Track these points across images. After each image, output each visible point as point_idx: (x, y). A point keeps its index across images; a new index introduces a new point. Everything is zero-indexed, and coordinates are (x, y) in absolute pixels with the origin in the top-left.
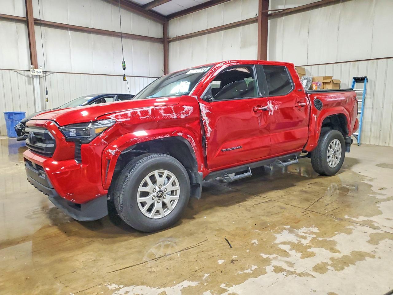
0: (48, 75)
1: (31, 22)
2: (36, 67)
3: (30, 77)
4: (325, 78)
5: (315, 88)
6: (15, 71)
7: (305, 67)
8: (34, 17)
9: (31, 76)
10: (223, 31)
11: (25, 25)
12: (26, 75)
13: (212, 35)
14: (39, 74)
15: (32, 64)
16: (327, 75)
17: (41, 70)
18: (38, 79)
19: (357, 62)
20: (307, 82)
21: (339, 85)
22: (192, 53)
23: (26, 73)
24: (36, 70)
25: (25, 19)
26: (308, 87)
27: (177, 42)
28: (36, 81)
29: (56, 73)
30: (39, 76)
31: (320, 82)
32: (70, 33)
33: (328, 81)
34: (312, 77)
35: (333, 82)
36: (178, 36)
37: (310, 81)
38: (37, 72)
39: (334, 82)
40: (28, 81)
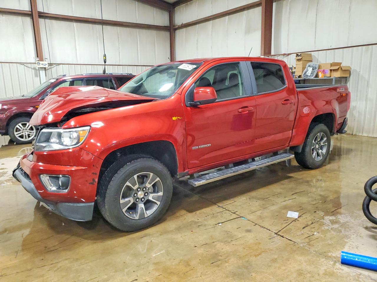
0: (54, 67)
1: (35, 15)
2: (41, 59)
3: (37, 70)
4: (332, 65)
5: (321, 76)
6: (22, 64)
7: (312, 53)
8: (38, 11)
9: (37, 68)
10: (227, 17)
11: (31, 19)
12: (32, 67)
13: (217, 21)
14: (45, 67)
15: (38, 57)
16: (336, 62)
17: (47, 63)
18: (44, 71)
19: (370, 46)
20: (313, 69)
21: (349, 72)
22: (197, 41)
23: (33, 66)
24: (41, 62)
25: (30, 13)
26: (313, 75)
27: (183, 29)
28: (42, 73)
29: (62, 65)
30: (45, 68)
31: (328, 69)
32: (75, 24)
33: (336, 68)
34: (318, 64)
35: (341, 69)
36: (184, 23)
37: (316, 68)
38: (42, 64)
39: (343, 69)
40: (35, 73)
